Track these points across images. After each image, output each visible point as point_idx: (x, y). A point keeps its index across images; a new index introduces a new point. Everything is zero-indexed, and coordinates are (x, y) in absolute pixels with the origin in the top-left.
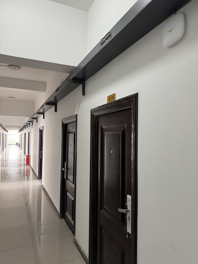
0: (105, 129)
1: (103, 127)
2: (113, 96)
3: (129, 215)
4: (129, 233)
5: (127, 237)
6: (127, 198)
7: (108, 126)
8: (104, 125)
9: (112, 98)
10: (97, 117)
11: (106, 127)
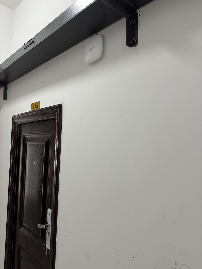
0: (28, 139)
1: (26, 136)
2: (38, 104)
3: (49, 230)
4: (48, 249)
5: (46, 254)
6: (48, 212)
7: (31, 135)
8: (27, 134)
9: (36, 106)
10: (20, 125)
11: (29, 136)
